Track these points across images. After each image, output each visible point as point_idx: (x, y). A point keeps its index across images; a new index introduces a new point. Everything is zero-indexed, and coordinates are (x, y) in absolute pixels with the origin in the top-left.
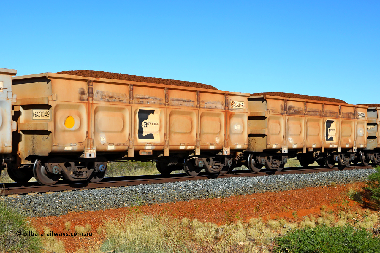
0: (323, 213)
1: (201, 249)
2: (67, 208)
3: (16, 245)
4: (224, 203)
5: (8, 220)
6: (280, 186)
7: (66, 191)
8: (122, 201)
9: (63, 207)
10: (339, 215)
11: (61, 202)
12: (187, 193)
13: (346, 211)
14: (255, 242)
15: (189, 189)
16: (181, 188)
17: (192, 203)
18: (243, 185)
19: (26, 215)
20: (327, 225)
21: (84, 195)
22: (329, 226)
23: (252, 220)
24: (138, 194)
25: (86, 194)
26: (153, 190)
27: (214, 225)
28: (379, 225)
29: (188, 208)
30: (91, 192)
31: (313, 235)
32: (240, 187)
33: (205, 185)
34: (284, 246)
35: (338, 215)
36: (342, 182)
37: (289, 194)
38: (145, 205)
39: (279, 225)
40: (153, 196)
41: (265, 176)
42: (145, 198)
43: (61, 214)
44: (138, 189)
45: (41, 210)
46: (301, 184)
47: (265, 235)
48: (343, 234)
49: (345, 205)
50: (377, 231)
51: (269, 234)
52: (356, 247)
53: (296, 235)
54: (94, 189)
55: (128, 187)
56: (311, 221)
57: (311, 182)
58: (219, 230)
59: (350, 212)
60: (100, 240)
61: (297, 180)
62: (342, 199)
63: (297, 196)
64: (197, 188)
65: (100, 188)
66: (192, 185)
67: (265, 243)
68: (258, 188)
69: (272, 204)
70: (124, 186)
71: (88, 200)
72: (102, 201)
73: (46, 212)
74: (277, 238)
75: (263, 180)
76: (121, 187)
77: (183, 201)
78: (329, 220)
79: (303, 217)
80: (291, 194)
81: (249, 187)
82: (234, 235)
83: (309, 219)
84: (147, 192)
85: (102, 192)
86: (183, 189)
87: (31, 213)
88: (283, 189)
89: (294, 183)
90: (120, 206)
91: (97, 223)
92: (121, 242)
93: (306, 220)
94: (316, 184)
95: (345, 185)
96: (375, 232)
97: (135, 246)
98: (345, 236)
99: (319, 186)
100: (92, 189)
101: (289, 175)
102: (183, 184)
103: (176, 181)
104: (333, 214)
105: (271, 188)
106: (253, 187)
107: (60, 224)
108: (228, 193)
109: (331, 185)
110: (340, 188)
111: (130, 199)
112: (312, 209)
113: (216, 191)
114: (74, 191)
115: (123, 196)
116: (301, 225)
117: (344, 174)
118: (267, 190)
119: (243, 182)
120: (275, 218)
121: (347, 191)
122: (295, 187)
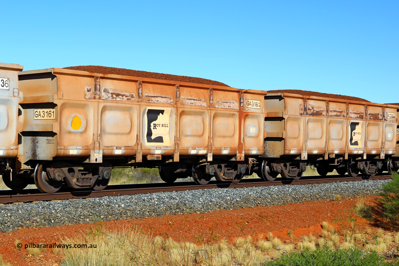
2: (18, 223)
4: (205, 219)
6: (273, 200)
7: (17, 203)
8: (83, 216)
9: (13, 222)
10: (344, 235)
11: (11, 216)
12: (161, 207)
13: (354, 231)
15: (164, 202)
16: (154, 201)
17: (167, 219)
18: (229, 198)
20: (329, 247)
21: (38, 208)
22: (331, 248)
24: (103, 207)
25: (40, 207)
26: (120, 203)
27: (192, 245)
28: (393, 249)
29: (162, 224)
30: (46, 205)
31: (312, 259)
32: (225, 200)
33: (182, 197)
35: (343, 235)
36: (348, 196)
37: (284, 210)
39: (271, 246)
40: (119, 210)
41: (254, 188)
42: (111, 212)
43: (10, 230)
44: (102, 202)
46: (298, 197)
48: (349, 259)
50: (391, 255)
53: (292, 258)
54: (49, 201)
55: (90, 199)
56: (310, 242)
57: (311, 195)
59: (358, 232)
60: (56, 262)
61: (293, 192)
63: (293, 212)
64: (172, 201)
65: (57, 200)
66: (167, 197)
68: (247, 202)
69: (263, 221)
70: (86, 198)
71: (43, 213)
72: (59, 215)
74: (269, 262)
75: (252, 192)
76: (82, 198)
77: (156, 216)
78: (333, 241)
79: (300, 238)
80: (287, 209)
81: (235, 200)
83: (308, 239)
84: (113, 205)
85: (59, 204)
86: (156, 202)
88: (276, 203)
89: (289, 196)
90: (80, 222)
91: (53, 242)
93: (304, 241)
94: (316, 198)
95: (352, 200)
96: (388, 257)
98: (351, 261)
99: (320, 200)
100: (47, 201)
101: (283, 186)
102: (155, 196)
103: (148, 193)
104: (337, 234)
105: (262, 202)
106: (240, 201)
107: (10, 242)
108: (209, 207)
109: (334, 199)
110: (345, 203)
111: (92, 213)
112: (312, 228)
113: (196, 205)
114: (26, 203)
115: (85, 210)
116: (299, 247)
117: (351, 186)
118: (257, 204)
119: (228, 195)
120: (268, 237)
121: (355, 207)
122: (291, 201)
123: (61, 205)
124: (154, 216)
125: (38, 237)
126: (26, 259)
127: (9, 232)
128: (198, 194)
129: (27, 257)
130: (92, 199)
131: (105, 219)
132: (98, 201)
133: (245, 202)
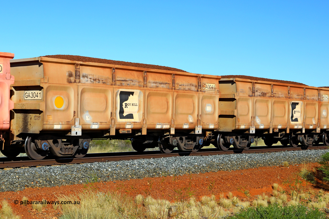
2: (24, 183)
4: (177, 181)
6: (233, 165)
7: (24, 168)
8: (77, 178)
9: (20, 183)
10: (292, 195)
11: (18, 178)
12: (141, 171)
13: (299, 191)
15: (143, 167)
16: (135, 166)
17: (146, 181)
18: (196, 164)
20: (279, 204)
21: (41, 171)
22: (281, 205)
23: (204, 198)
24: (93, 171)
25: (43, 171)
26: (108, 168)
27: (167, 202)
29: (142, 185)
30: (47, 169)
31: (265, 214)
32: (193, 165)
33: (158, 163)
35: (290, 195)
36: (294, 162)
37: (242, 174)
38: (99, 182)
39: (231, 203)
40: (107, 174)
41: (217, 156)
42: (100, 175)
43: (18, 189)
44: (93, 167)
46: (254, 164)
47: (218, 214)
48: (296, 214)
49: (298, 186)
51: (221, 213)
53: (249, 213)
54: (50, 165)
55: (83, 164)
56: (263, 200)
57: (264, 162)
58: (173, 207)
59: (302, 192)
60: (55, 215)
61: (249, 159)
62: (295, 179)
63: (249, 175)
64: (150, 166)
65: (56, 165)
66: (146, 163)
68: (211, 167)
69: (224, 183)
70: (79, 164)
71: (44, 176)
72: (58, 177)
73: (4, 187)
74: (229, 216)
75: (215, 159)
76: (77, 164)
77: (137, 178)
78: (282, 199)
79: (255, 197)
80: (244, 173)
81: (201, 166)
82: (187, 213)
83: (261, 198)
84: (102, 170)
86: (137, 167)
88: (235, 168)
89: (246, 162)
90: (75, 183)
91: (53, 199)
93: (258, 200)
94: (268, 164)
95: (297, 166)
96: (327, 212)
98: (297, 216)
99: (271, 166)
100: (48, 166)
101: (241, 154)
102: (136, 162)
103: (130, 159)
104: (285, 194)
105: (224, 168)
106: (205, 166)
108: (181, 171)
109: (283, 165)
110: (292, 168)
111: (85, 176)
112: (264, 188)
113: (170, 169)
114: (31, 167)
115: (79, 173)
116: (254, 204)
117: (297, 155)
118: (219, 169)
119: (196, 161)
120: (228, 196)
121: (300, 171)
122: (248, 167)
123: (59, 169)
124: (135, 179)
125: (41, 195)
126: (31, 213)
127: (17, 191)
128: (171, 160)
129: (32, 211)
130: (85, 165)
131: (95, 181)
133: (210, 168)
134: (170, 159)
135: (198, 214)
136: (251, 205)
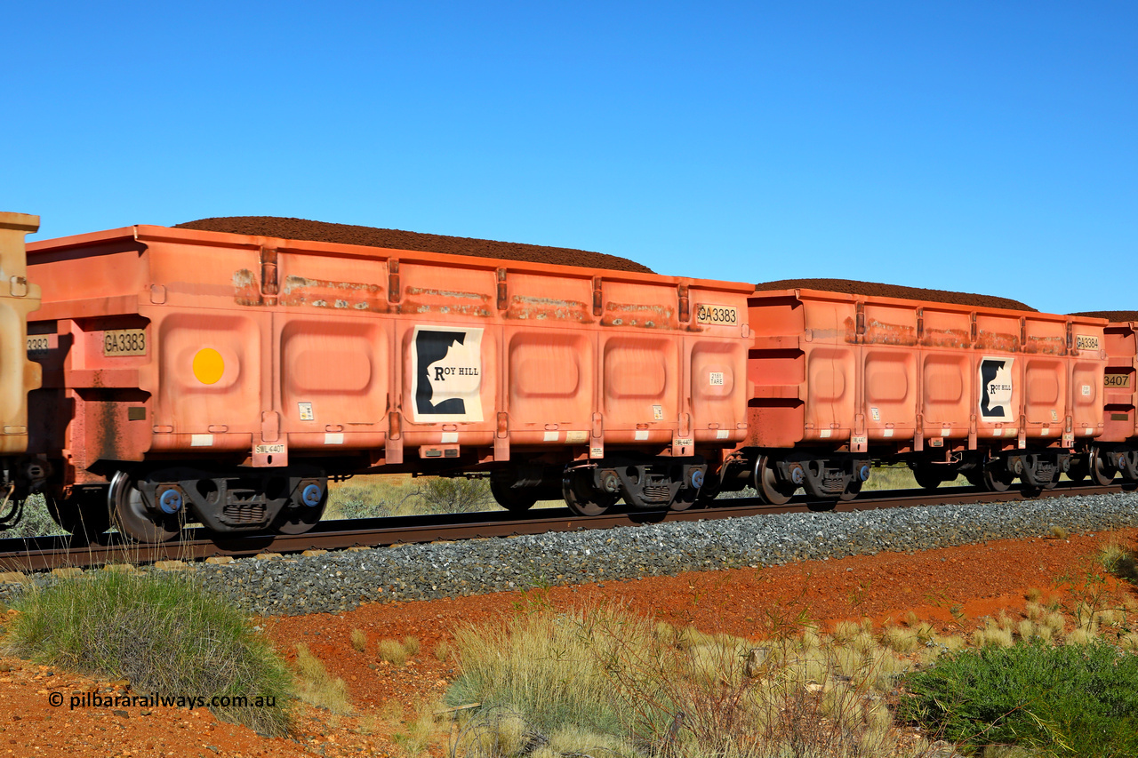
0: (1033, 607)
1: (708, 701)
2: (359, 591)
3: (225, 689)
4: (768, 581)
5: (206, 623)
6: (919, 536)
7: (356, 549)
8: (501, 576)
9: (348, 590)
10: (1077, 615)
11: (342, 578)
12: (672, 555)
13: (1097, 605)
14: (853, 683)
15: (677, 545)
16: (655, 542)
17: (685, 582)
18: (820, 533)
19: (252, 609)
20: (1044, 641)
21: (403, 558)
22: (1048, 642)
23: (842, 628)
24: (544, 555)
25: (408, 557)
26: (582, 547)
27: (740, 641)
29: (675, 592)
30: (420, 552)
31: (1005, 666)
32: (812, 538)
33: (717, 532)
34: (929, 694)
35: (1073, 614)
36: (1084, 527)
37: (944, 560)
38: (560, 585)
39: (915, 640)
40: (581, 562)
41: (877, 511)
42: (561, 566)
43: (342, 607)
44: (542, 544)
45: (290, 597)
46: (974, 531)
47: (877, 667)
48: (1087, 666)
49: (1093, 591)
51: (887, 664)
52: (1121, 699)
53: (961, 665)
54: (427, 542)
55: (516, 538)
56: (1001, 628)
57: (1001, 526)
58: (756, 651)
59: (1105, 606)
60: (442, 676)
61: (962, 520)
62: (1085, 570)
63: (963, 563)
64: (696, 541)
65: (444, 540)
66: (685, 533)
67: (878, 688)
68: (861, 543)
69: (896, 584)
70: (507, 536)
71: (412, 571)
72: (448, 574)
73: (303, 602)
74: (911, 674)
76: (499, 537)
77: (660, 574)
78: (1050, 626)
79: (979, 620)
80: (949, 557)
81: (834, 538)
82: (795, 666)
83: (995, 623)
84: (567, 552)
85: (448, 550)
86: (661, 544)
87: (264, 605)
88: (925, 545)
89: (955, 528)
90: (494, 589)
91: (436, 632)
92: (498, 682)
93: (986, 628)
94: (1014, 532)
95: (1092, 535)
97: (535, 694)
98: (1092, 671)
99: (1022, 536)
100: (422, 543)
101: (941, 507)
102: (659, 531)
103: (643, 523)
104: (1059, 612)
105: (895, 543)
106: (845, 540)
107: (341, 635)
108: (778, 554)
109: (1052, 533)
110: (1078, 543)
112: (1004, 598)
113: (749, 549)
114: (376, 548)
115: (504, 562)
116: (975, 640)
117: (1091, 506)
118: (882, 546)
119: (818, 527)
120: (906, 620)
121: (1099, 552)
122: (959, 540)
123: (453, 553)
124: (657, 575)
125: (402, 624)
126: (377, 670)
127: (339, 611)
128: (753, 525)
129: (378, 666)
130: (520, 539)
131: (549, 582)
132: (534, 542)
133: (858, 543)
134: (751, 523)
135: (824, 669)
136: (968, 643)
